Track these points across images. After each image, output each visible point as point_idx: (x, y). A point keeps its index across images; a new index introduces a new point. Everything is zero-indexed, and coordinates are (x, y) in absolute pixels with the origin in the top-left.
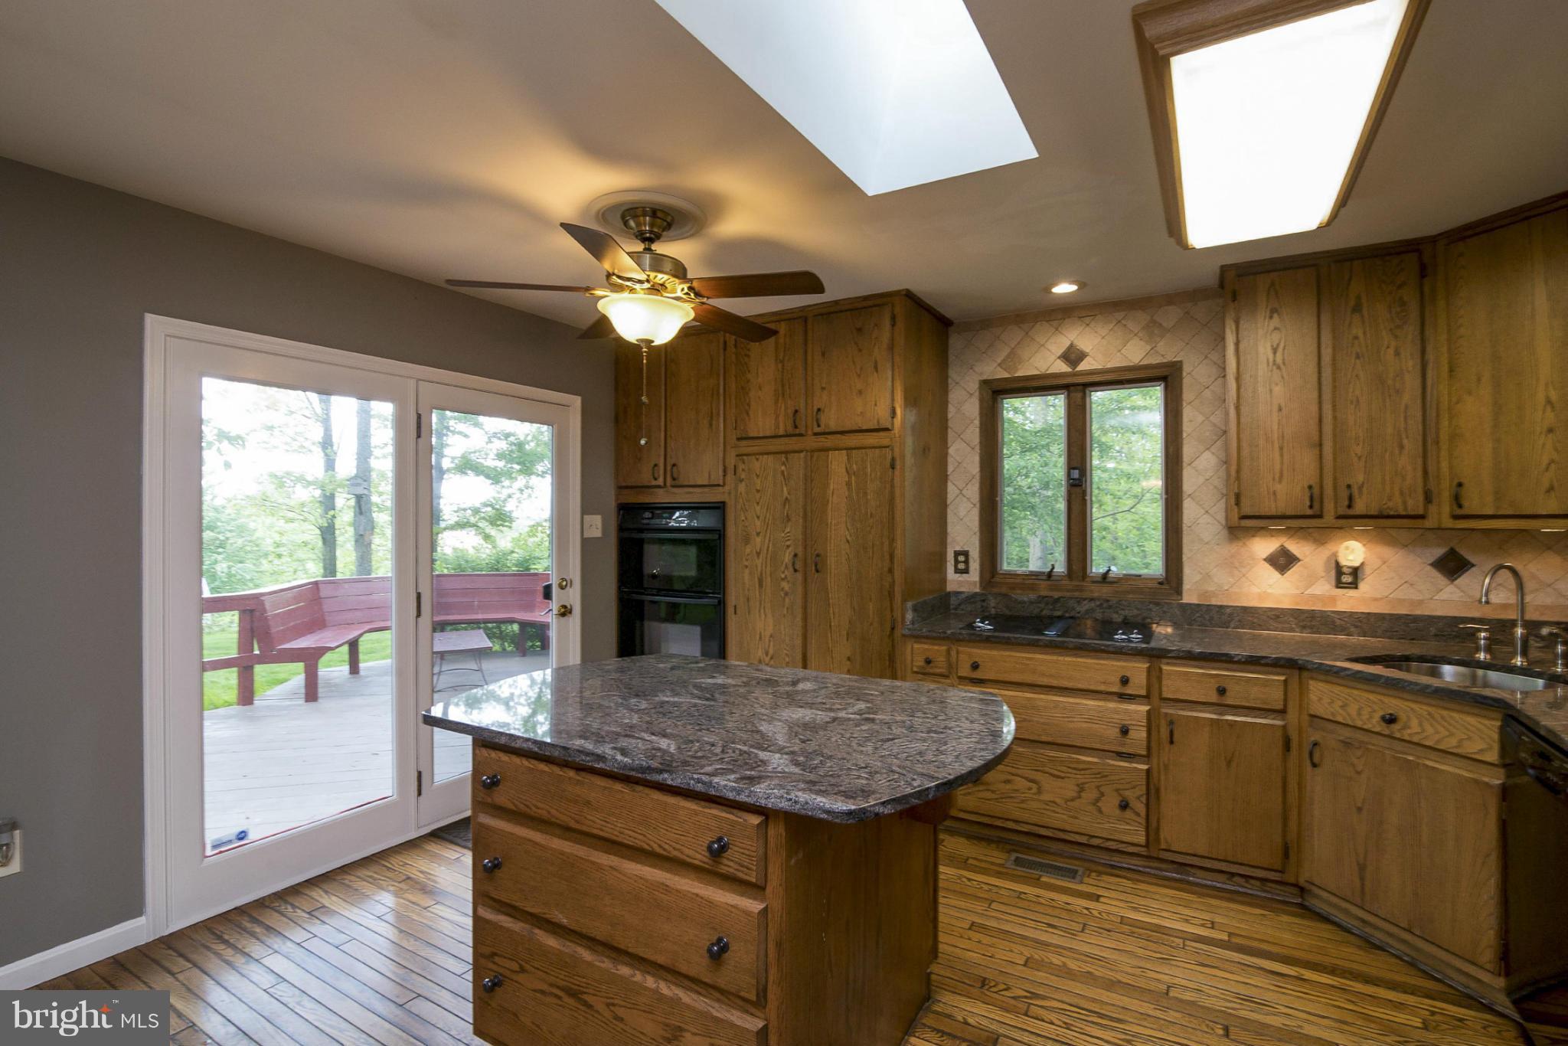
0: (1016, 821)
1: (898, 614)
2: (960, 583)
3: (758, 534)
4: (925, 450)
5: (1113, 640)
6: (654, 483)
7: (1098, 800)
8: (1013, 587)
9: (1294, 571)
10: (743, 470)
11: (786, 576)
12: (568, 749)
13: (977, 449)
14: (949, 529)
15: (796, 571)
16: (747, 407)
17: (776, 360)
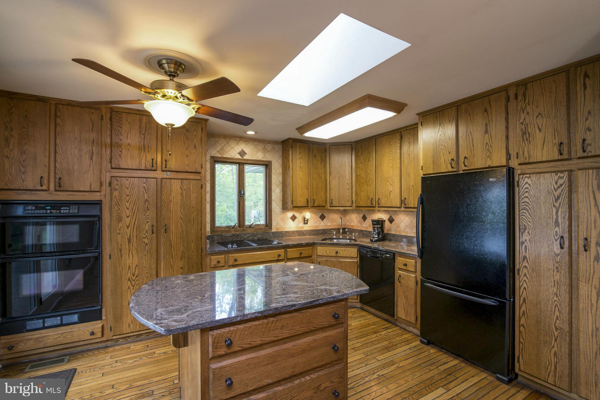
1: (204, 246)
3: (128, 217)
5: (272, 244)
9: (296, 220)
10: (117, 184)
11: (146, 236)
12: (277, 308)
15: (152, 233)
16: (120, 153)
17: (140, 133)
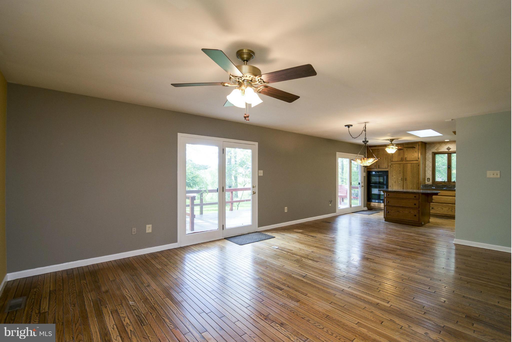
0: (439, 214)
2: (428, 183)
3: (394, 175)
4: (423, 163)
6: (375, 168)
7: (452, 210)
8: (438, 183)
10: (392, 166)
11: (400, 181)
13: (431, 162)
14: (426, 175)
15: (402, 180)
